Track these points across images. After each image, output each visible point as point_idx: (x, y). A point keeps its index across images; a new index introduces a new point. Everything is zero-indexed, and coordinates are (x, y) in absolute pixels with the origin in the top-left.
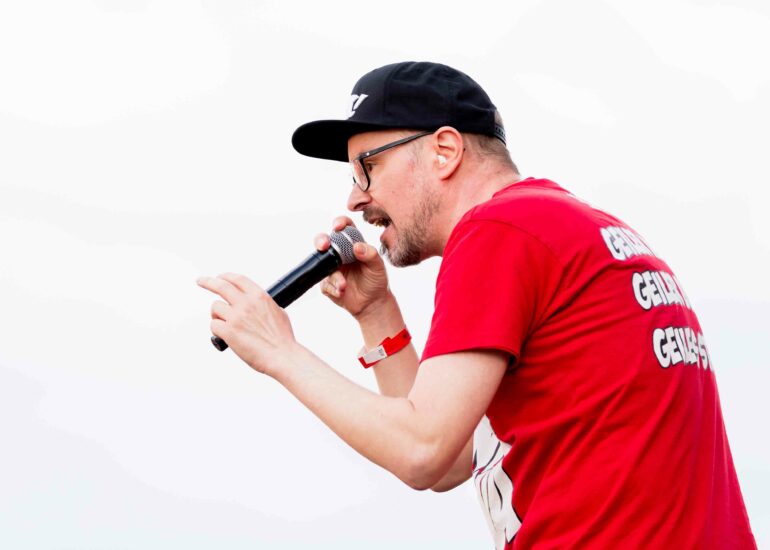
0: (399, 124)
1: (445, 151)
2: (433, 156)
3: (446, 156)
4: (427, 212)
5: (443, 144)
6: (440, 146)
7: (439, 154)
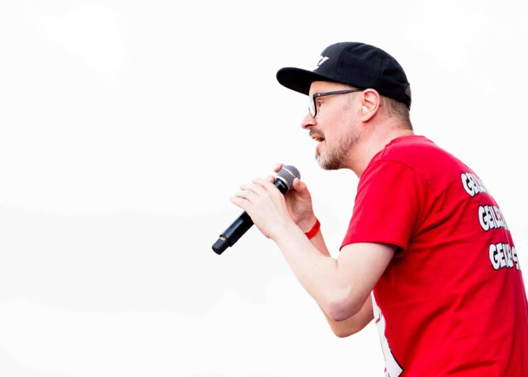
0: (343, 81)
1: (368, 104)
2: (359, 105)
3: (368, 107)
5: (367, 99)
6: (365, 100)
7: (363, 105)
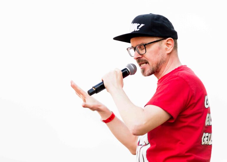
7: (167, 46)
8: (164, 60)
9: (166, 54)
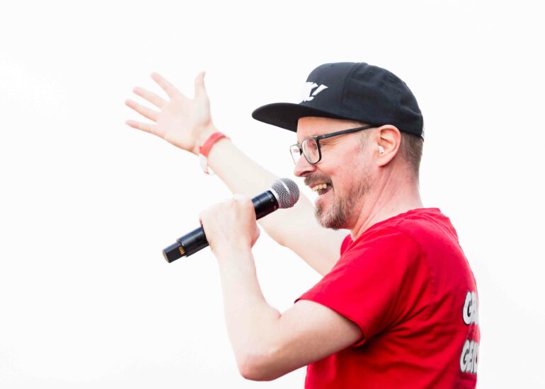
4: (361, 190)
8: (370, 183)
9: (376, 169)
